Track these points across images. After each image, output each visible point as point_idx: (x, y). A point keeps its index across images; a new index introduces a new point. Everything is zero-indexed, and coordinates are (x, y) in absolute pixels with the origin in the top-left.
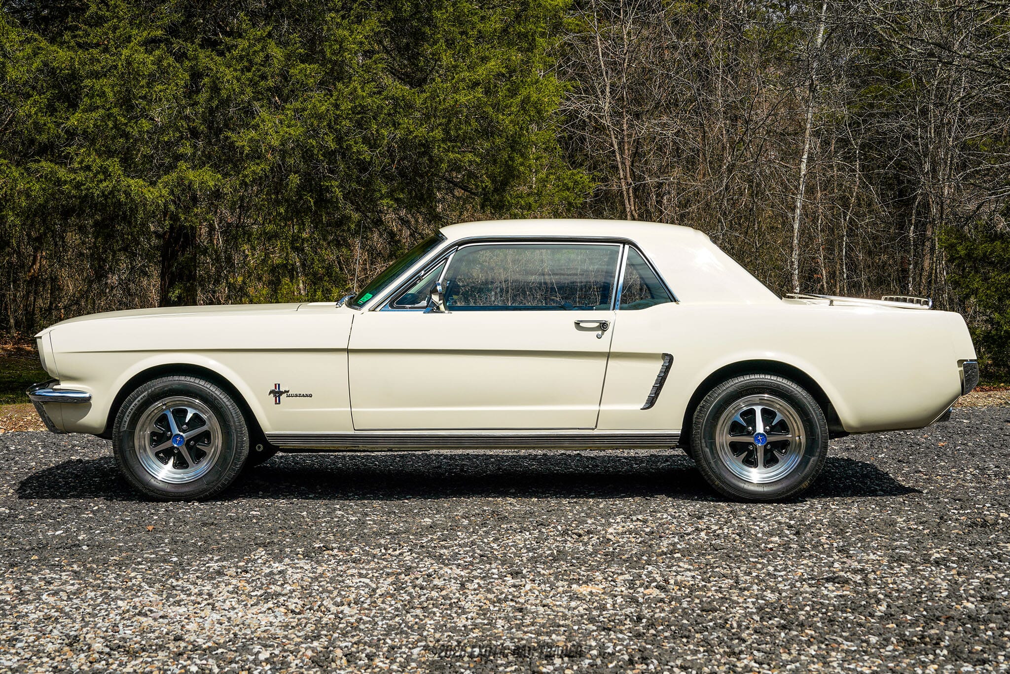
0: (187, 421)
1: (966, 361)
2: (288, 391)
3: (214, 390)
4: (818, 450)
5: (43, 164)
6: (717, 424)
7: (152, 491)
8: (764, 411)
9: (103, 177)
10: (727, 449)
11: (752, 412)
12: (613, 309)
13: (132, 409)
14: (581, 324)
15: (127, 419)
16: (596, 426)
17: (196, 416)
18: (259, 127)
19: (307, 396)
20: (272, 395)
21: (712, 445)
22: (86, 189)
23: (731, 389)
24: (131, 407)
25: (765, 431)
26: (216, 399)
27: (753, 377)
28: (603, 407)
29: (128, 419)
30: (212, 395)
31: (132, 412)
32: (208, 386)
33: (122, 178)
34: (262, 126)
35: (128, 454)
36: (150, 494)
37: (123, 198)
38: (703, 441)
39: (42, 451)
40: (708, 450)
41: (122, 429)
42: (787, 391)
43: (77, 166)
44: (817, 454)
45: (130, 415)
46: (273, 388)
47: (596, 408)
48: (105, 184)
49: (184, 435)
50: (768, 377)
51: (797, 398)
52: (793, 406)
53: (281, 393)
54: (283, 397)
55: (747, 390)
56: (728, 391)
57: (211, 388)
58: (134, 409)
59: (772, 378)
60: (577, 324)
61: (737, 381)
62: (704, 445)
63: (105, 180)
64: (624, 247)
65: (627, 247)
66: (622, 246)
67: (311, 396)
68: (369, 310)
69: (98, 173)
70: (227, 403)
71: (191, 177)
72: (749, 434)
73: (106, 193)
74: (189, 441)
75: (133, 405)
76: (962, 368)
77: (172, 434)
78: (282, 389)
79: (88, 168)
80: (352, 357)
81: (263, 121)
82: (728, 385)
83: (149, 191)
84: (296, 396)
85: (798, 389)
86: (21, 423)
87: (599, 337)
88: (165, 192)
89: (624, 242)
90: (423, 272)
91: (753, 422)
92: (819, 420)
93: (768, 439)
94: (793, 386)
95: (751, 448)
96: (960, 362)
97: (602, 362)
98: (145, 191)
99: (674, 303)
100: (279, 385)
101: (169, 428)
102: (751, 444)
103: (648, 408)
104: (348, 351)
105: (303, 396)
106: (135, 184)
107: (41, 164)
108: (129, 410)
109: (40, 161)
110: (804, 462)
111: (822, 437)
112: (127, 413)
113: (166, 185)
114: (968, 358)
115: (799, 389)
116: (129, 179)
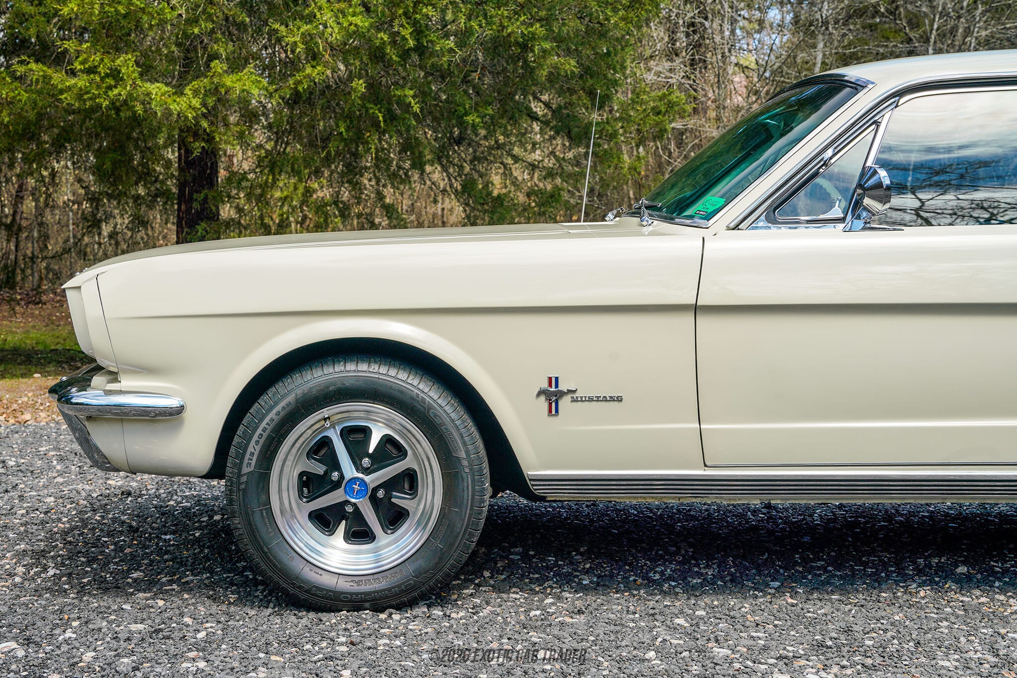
0: (371, 451)
2: (574, 392)
3: (426, 390)
5: (33, 66)
7: (308, 591)
9: (113, 83)
13: (264, 430)
15: (254, 448)
17: (387, 440)
18: (315, 17)
19: (612, 399)
20: (543, 398)
22: (91, 99)
24: (264, 424)
26: (430, 407)
29: (258, 448)
30: (423, 400)
31: (265, 435)
32: (415, 383)
33: (139, 82)
34: (318, 16)
35: (257, 519)
36: (303, 596)
37: (139, 109)
39: (59, 467)
41: (245, 470)
43: (79, 67)
45: (262, 441)
46: (545, 385)
48: (116, 91)
49: (367, 479)
53: (560, 394)
54: (565, 402)
57: (421, 386)
58: (269, 428)
63: (116, 87)
67: (619, 399)
68: (728, 228)
69: (107, 76)
70: (453, 415)
71: (229, 84)
73: (118, 104)
74: (375, 490)
75: (267, 420)
77: (342, 477)
78: (563, 387)
79: (92, 71)
80: (704, 322)
81: (320, 8)
83: (175, 101)
84: (591, 400)
86: (15, 406)
88: (196, 103)
90: (830, 152)
98: (169, 100)
100: (557, 379)
101: (335, 465)
104: (696, 309)
105: (605, 399)
106: (157, 89)
107: (29, 66)
108: (259, 431)
109: (29, 63)
112: (255, 438)
113: (196, 92)
116: (148, 85)
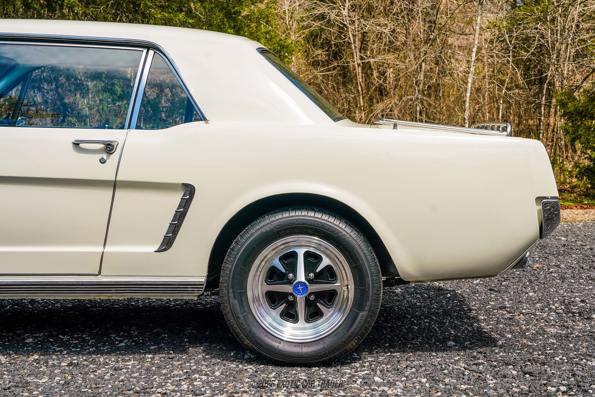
1: (545, 198)
4: (368, 304)
6: (249, 271)
8: (308, 255)
10: (263, 300)
11: (294, 255)
12: (129, 128)
14: (82, 145)
16: (100, 273)
21: (242, 295)
23: (267, 228)
25: (306, 279)
27: (294, 214)
28: (109, 249)
38: (231, 291)
40: (236, 302)
42: (334, 231)
44: (367, 308)
47: (100, 249)
50: (311, 214)
51: (344, 240)
52: (341, 250)
55: (286, 230)
56: (263, 230)
59: (316, 215)
60: (76, 144)
61: (274, 219)
62: (231, 295)
64: (147, 53)
65: (151, 52)
66: (145, 51)
72: (290, 282)
76: (540, 207)
82: (263, 224)
85: (346, 229)
87: (103, 161)
89: (149, 46)
91: (293, 268)
92: (370, 266)
93: (309, 288)
94: (341, 225)
95: (291, 298)
96: (539, 199)
97: (106, 194)
99: (202, 122)
102: (291, 294)
103: (165, 250)
110: (352, 318)
111: (374, 287)
114: (549, 195)
115: (348, 230)
